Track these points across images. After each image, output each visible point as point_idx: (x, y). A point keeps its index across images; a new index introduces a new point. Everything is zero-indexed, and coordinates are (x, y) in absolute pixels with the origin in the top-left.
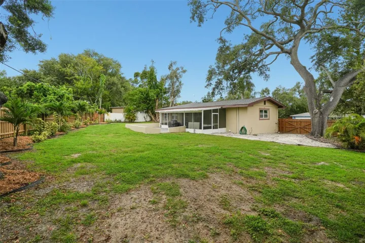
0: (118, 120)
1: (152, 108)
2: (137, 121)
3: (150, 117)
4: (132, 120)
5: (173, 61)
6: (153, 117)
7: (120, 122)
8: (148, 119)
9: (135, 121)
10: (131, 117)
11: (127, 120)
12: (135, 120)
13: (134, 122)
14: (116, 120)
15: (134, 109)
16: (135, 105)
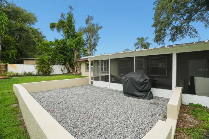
0: (27, 72)
1: (70, 59)
2: (53, 74)
3: (68, 69)
4: (46, 73)
5: (91, 16)
6: (70, 69)
7: (30, 75)
8: (66, 71)
9: (51, 74)
10: (45, 70)
11: (40, 73)
12: (50, 72)
13: (49, 75)
14: (25, 73)
15: (49, 60)
16: (50, 55)
